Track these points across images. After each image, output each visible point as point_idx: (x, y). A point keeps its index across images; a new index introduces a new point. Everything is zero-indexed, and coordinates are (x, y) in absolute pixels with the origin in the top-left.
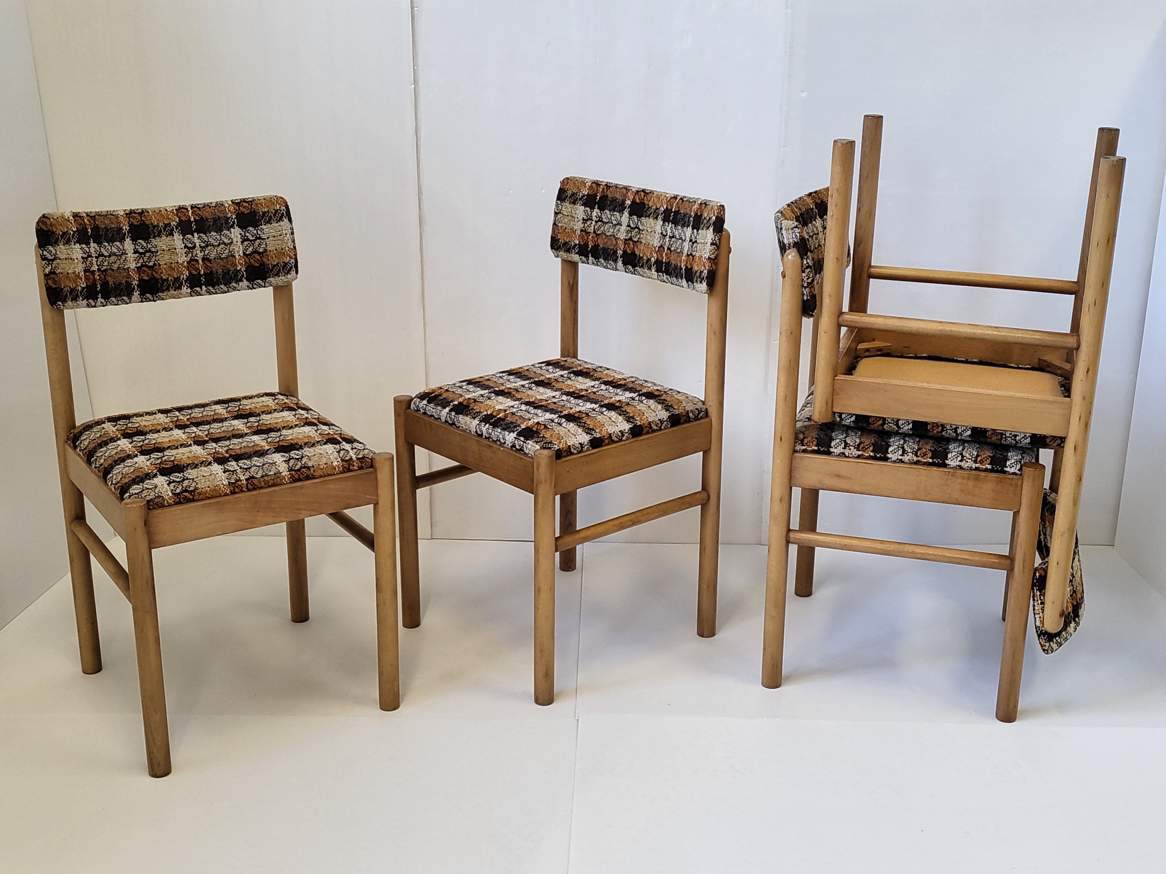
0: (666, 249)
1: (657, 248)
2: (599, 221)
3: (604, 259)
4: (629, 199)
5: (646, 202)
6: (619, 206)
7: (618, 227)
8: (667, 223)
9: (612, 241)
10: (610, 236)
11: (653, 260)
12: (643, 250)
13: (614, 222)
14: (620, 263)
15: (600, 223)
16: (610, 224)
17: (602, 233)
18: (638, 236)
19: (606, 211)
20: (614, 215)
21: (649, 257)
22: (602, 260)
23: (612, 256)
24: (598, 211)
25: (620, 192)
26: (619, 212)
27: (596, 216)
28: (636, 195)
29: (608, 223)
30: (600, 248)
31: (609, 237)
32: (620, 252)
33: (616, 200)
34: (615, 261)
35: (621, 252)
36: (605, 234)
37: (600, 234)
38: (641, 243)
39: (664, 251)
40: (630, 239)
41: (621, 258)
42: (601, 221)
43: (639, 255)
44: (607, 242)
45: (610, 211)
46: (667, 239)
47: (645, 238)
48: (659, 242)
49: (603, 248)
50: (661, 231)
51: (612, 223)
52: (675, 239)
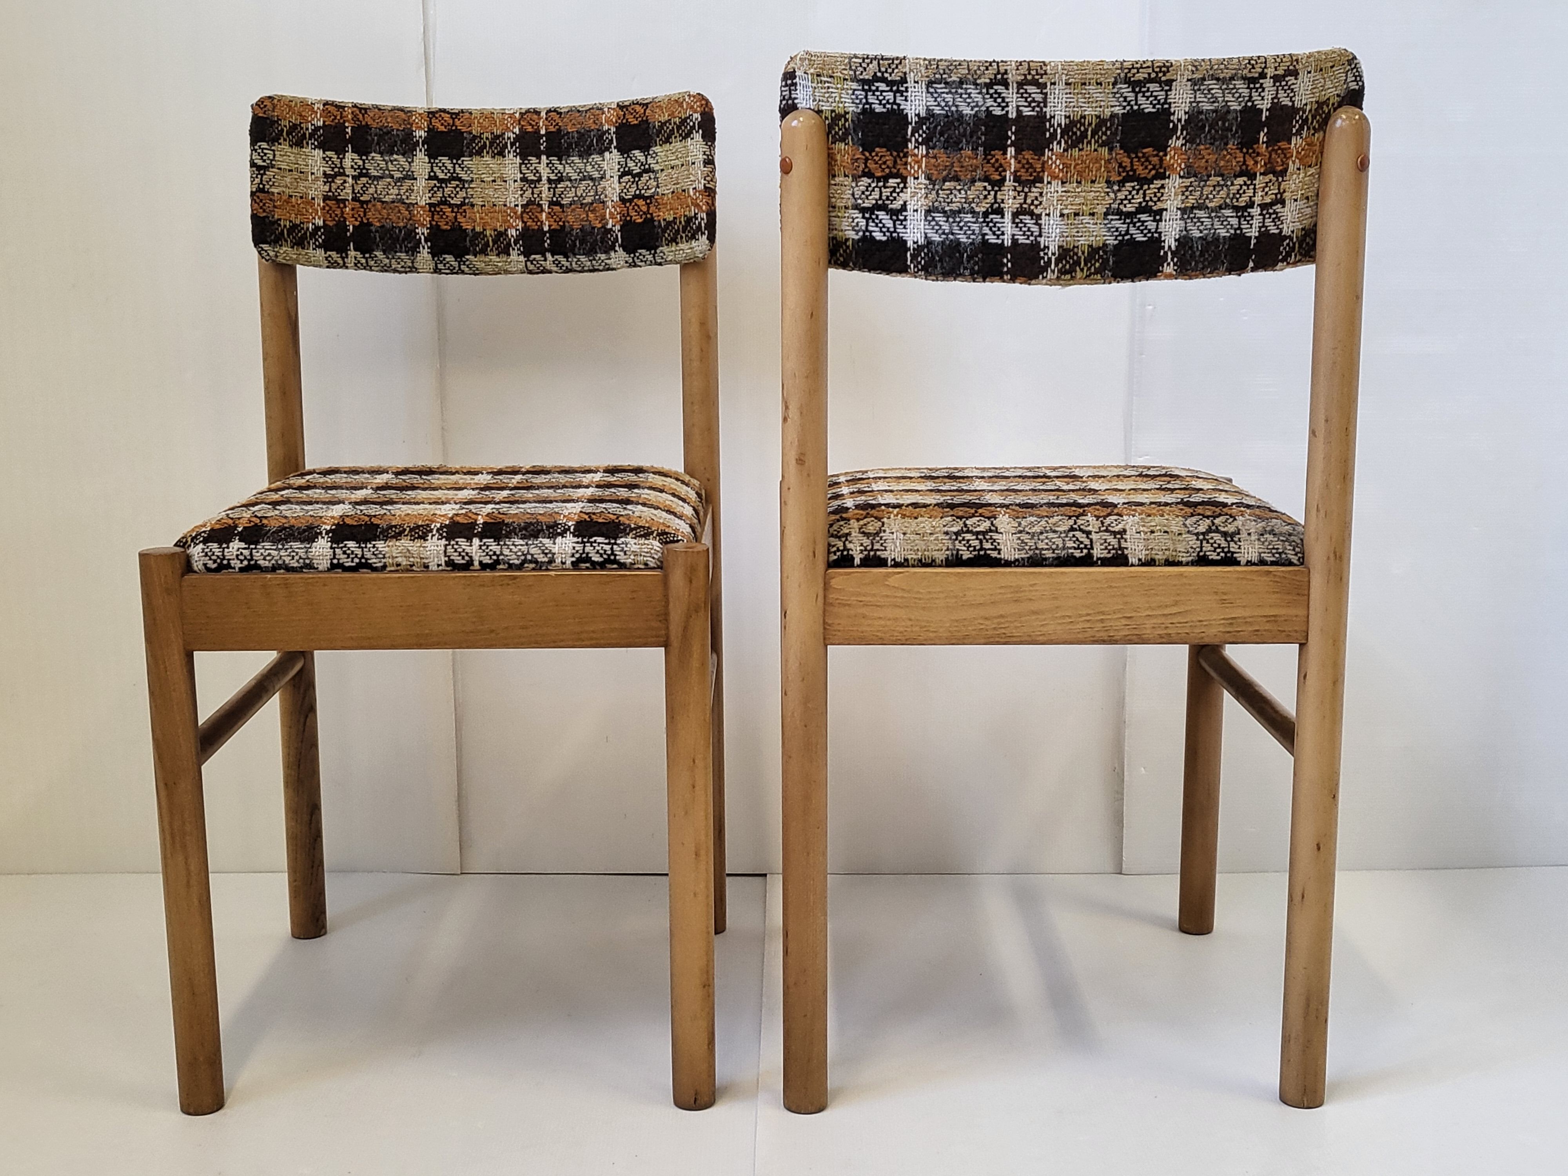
0: (546, 207)
1: (519, 209)
2: (361, 175)
3: (384, 252)
4: (420, 128)
5: (464, 129)
6: (402, 143)
7: (408, 182)
8: (534, 160)
9: (399, 211)
10: (393, 202)
11: (512, 232)
12: (481, 218)
13: (397, 175)
14: (424, 254)
15: (364, 180)
16: (388, 180)
17: (375, 199)
18: (462, 194)
19: (373, 154)
20: (392, 161)
21: (502, 229)
22: (379, 254)
23: (403, 241)
24: (355, 156)
25: (391, 117)
26: (403, 155)
27: (352, 167)
28: (431, 119)
29: (381, 178)
30: (373, 229)
31: (392, 205)
32: (422, 232)
33: (388, 133)
34: (413, 250)
35: (426, 232)
36: (380, 201)
37: (370, 201)
38: (473, 205)
39: (542, 211)
40: (444, 202)
41: (426, 241)
42: (367, 175)
43: (474, 229)
44: (389, 214)
45: (381, 153)
46: (544, 187)
47: (478, 195)
48: (521, 195)
49: (382, 227)
50: (519, 176)
51: (392, 177)
52: (568, 183)
